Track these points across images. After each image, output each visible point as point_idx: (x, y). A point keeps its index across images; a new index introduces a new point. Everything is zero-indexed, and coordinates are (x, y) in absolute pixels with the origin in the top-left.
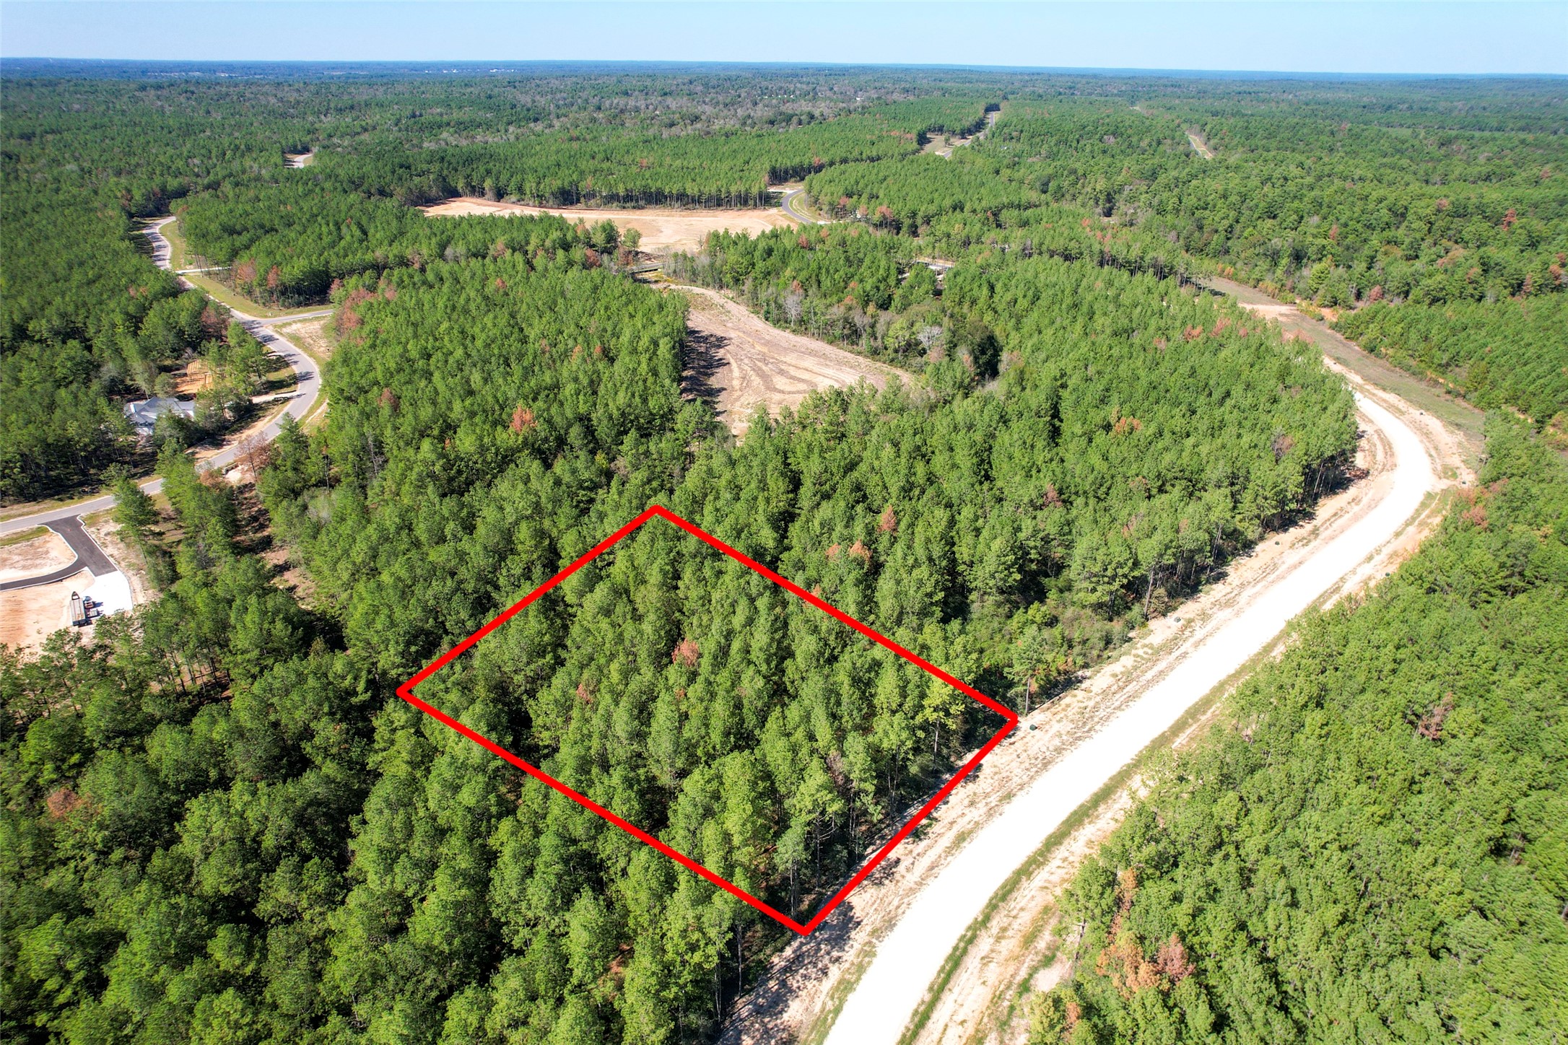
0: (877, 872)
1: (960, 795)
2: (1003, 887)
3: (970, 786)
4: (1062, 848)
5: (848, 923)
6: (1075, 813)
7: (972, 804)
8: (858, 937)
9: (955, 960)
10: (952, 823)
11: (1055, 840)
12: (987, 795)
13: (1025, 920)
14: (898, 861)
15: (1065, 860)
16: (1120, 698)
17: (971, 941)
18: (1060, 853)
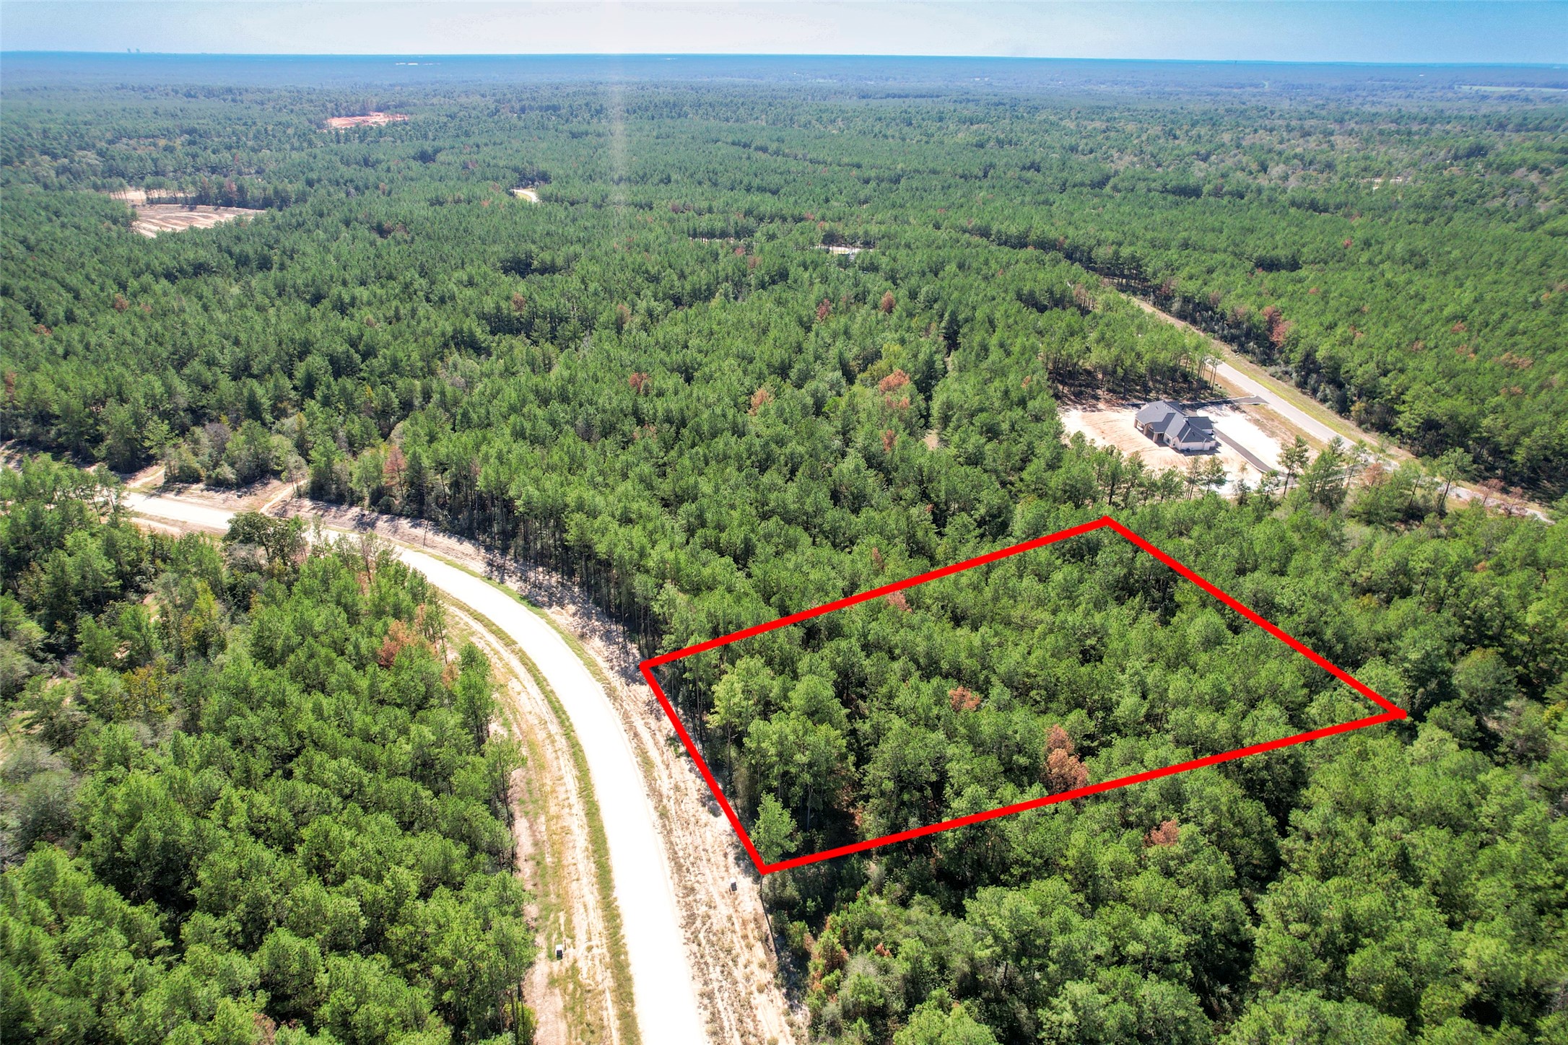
0: (657, 705)
1: (694, 784)
2: (584, 759)
3: (696, 796)
4: (582, 813)
5: (630, 678)
6: (605, 842)
7: (677, 788)
8: (617, 682)
9: (558, 710)
10: (668, 766)
11: (592, 812)
12: (678, 802)
13: (549, 753)
14: (658, 719)
15: (570, 806)
16: (729, 1019)
17: (562, 723)
18: (579, 808)
